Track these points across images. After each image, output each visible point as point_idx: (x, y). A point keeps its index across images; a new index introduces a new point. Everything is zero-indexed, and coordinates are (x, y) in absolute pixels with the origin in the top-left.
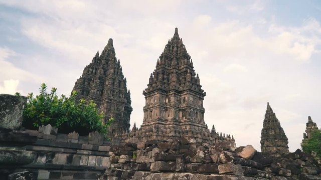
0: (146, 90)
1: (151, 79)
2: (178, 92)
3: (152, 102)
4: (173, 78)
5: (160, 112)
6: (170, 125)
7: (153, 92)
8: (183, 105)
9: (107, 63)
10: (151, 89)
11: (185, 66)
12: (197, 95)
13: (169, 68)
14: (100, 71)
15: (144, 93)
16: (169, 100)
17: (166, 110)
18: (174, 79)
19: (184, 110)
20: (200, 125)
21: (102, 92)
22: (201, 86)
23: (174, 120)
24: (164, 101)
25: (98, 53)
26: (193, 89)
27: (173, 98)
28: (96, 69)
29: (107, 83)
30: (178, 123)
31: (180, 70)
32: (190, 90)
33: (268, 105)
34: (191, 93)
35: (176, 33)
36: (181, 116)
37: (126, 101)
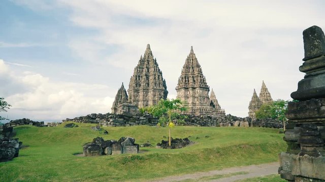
0: (177, 87)
1: (179, 81)
2: (194, 88)
3: (180, 94)
4: (191, 80)
5: (185, 99)
6: (190, 106)
7: (181, 89)
8: (197, 95)
12: (204, 89)
13: (189, 74)
14: (145, 70)
15: (176, 89)
16: (189, 93)
17: (188, 98)
19: (197, 98)
21: (148, 84)
22: (207, 83)
24: (187, 94)
25: (141, 57)
27: (191, 91)
28: (142, 69)
29: (151, 78)
30: (194, 105)
31: (195, 75)
33: (263, 83)
34: (201, 88)
35: (192, 50)
36: (196, 101)
37: (164, 88)
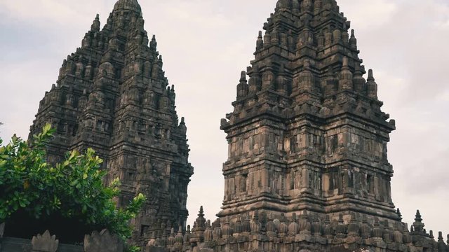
0: (229, 116)
1: (242, 86)
2: (317, 122)
3: (246, 149)
4: (304, 83)
5: (270, 176)
6: (297, 212)
7: (248, 121)
8: (333, 158)
9: (122, 47)
10: (243, 115)
11: (335, 49)
12: (370, 129)
13: (292, 56)
14: (105, 69)
15: (225, 127)
16: (293, 144)
17: (286, 170)
18: (306, 86)
19: (333, 171)
20: (380, 212)
21: (111, 124)
22: (381, 104)
23: (309, 197)
24: (280, 147)
25: (97, 21)
26: (357, 111)
27: (304, 137)
28: (94, 65)
29: (124, 99)
30: (318, 207)
31: (321, 60)
32: (350, 115)
34: (354, 123)
36: (326, 186)
37: (175, 147)
